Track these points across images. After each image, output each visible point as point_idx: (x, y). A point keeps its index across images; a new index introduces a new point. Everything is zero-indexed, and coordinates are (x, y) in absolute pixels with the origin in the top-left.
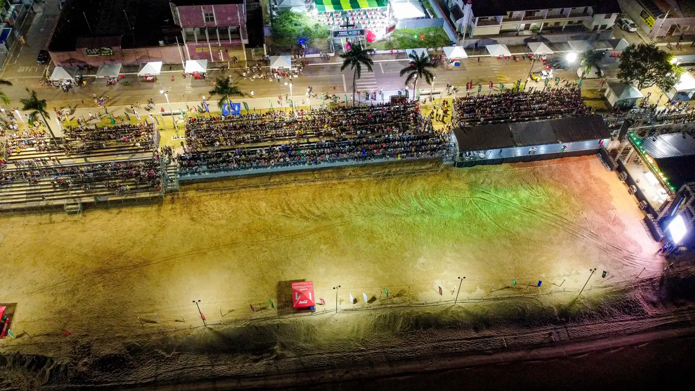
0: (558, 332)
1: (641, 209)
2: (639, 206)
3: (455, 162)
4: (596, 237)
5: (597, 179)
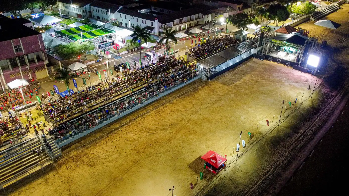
0: (321, 117)
1: (288, 66)
2: (287, 66)
3: (208, 77)
4: (288, 79)
5: (263, 64)
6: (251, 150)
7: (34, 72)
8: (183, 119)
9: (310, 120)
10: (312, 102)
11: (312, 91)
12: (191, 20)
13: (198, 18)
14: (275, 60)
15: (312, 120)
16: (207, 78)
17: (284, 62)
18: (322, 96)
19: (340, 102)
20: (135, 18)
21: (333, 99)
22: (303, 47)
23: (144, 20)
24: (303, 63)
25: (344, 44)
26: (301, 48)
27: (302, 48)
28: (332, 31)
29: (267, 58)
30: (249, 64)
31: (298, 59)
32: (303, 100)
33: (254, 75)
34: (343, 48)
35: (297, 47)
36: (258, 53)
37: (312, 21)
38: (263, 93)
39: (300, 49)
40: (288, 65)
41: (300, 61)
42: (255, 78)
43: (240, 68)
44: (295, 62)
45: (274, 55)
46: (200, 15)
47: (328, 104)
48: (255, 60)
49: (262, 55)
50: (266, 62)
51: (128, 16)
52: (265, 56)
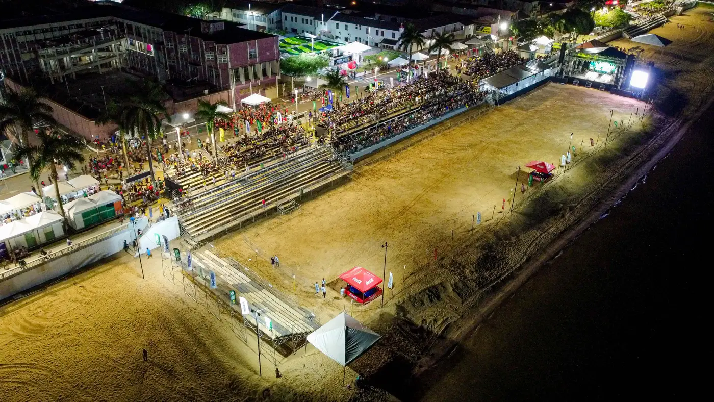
0: (656, 141)
1: (602, 90)
2: (600, 90)
3: (496, 101)
4: (605, 104)
5: (566, 89)
6: (578, 167)
7: (264, 90)
8: (482, 141)
9: (643, 143)
10: (643, 126)
11: (641, 116)
13: (455, 30)
14: (583, 83)
15: (645, 144)
17: (596, 85)
18: (655, 121)
19: (680, 128)
20: (364, 27)
21: (669, 127)
22: (624, 60)
23: (380, 30)
24: (624, 85)
26: (621, 62)
27: (623, 62)
28: (659, 52)
29: (570, 81)
30: (547, 88)
31: (617, 80)
32: (630, 123)
33: (556, 100)
34: (678, 72)
35: (615, 62)
36: (556, 75)
37: (625, 38)
38: (574, 117)
39: (620, 64)
40: (603, 88)
41: (620, 82)
42: (560, 103)
43: (536, 93)
44: (613, 83)
45: (581, 77)
46: (458, 25)
47: (664, 130)
48: (553, 84)
49: (563, 76)
50: (568, 86)
51: (351, 26)
52: (567, 79)
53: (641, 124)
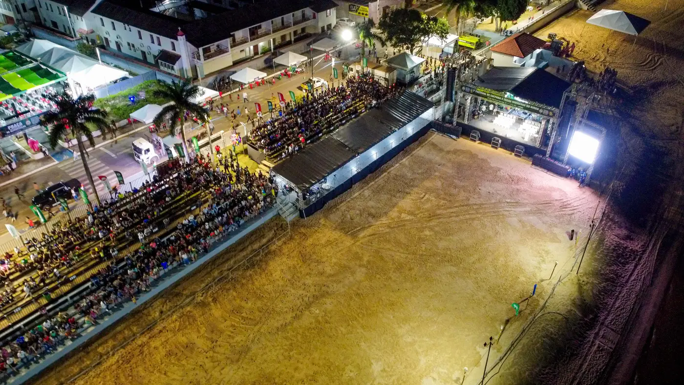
0: (603, 337)
1: (520, 156)
2: (516, 155)
3: (301, 211)
4: (517, 204)
5: (456, 152)
9: (573, 355)
10: (580, 286)
12: (284, 26)
13: (304, 18)
14: (486, 137)
15: (577, 355)
16: (298, 213)
17: (509, 145)
18: (606, 256)
19: (655, 273)
20: (135, 30)
21: (636, 267)
22: (557, 111)
23: (155, 36)
25: (658, 75)
26: (551, 114)
27: (554, 114)
28: (628, 39)
29: (467, 131)
30: (421, 152)
31: (546, 137)
32: (554, 281)
33: (428, 190)
34: (657, 86)
35: (541, 111)
36: (444, 118)
39: (548, 115)
40: (520, 153)
41: (551, 143)
42: (431, 202)
43: (396, 168)
44: (537, 145)
45: (485, 125)
46: (308, 11)
47: (622, 286)
48: (436, 137)
49: (455, 123)
50: (465, 143)
51: (118, 24)
52: (461, 129)
53: (576, 281)
